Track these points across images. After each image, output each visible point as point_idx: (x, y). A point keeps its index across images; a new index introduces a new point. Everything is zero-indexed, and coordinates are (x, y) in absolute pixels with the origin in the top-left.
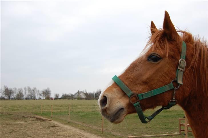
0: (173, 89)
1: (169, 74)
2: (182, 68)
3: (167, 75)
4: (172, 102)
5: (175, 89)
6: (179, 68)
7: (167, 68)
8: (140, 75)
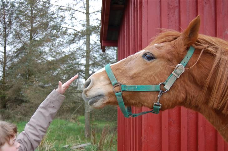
0: (159, 91)
1: (160, 76)
2: (177, 74)
3: (158, 76)
4: (156, 105)
5: (160, 92)
6: (173, 73)
7: (159, 70)
8: (130, 69)
